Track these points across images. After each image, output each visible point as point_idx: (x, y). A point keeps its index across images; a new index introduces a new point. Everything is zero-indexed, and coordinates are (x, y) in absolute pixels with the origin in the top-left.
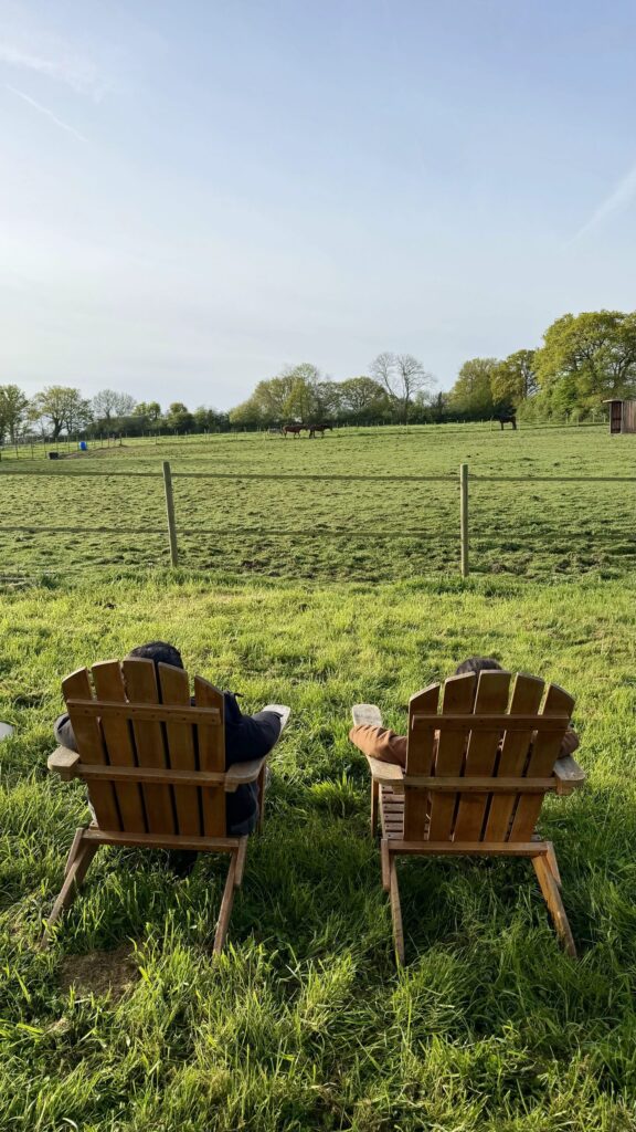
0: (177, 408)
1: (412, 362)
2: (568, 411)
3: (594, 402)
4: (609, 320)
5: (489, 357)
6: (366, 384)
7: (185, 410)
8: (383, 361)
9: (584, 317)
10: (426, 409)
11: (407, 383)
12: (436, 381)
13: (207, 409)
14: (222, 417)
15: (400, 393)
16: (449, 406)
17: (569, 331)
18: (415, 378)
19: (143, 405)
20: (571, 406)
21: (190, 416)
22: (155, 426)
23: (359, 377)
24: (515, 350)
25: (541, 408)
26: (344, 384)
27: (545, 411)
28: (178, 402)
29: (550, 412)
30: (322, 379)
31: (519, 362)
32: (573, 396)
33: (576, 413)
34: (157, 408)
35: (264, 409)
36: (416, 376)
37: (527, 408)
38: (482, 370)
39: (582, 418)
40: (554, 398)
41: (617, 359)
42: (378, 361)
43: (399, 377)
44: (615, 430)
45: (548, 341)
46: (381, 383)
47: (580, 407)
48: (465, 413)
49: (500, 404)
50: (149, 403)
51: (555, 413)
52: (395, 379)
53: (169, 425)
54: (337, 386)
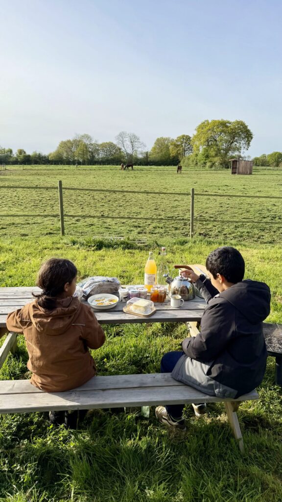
0: (21, 152)
1: (135, 137)
2: (205, 163)
3: (217, 160)
4: (224, 124)
5: (167, 137)
6: (111, 145)
7: (25, 153)
8: (122, 136)
9: (214, 122)
10: (141, 159)
11: (132, 146)
12: (145, 146)
13: (38, 153)
14: (45, 157)
15: (130, 151)
16: (152, 158)
17: (207, 128)
18: (136, 144)
19: (4, 149)
20: (207, 161)
21: (29, 156)
22: (11, 160)
23: (108, 142)
24: (180, 135)
25: (193, 161)
26: (101, 145)
27: (195, 162)
28: (21, 149)
29: (197, 163)
30: (93, 142)
31: (182, 140)
32: (207, 157)
33: (208, 164)
34: (11, 151)
35: (65, 155)
36: (137, 143)
37: (186, 161)
38: (164, 143)
39: (211, 167)
40: (199, 158)
41: (226, 141)
42: (120, 135)
43: (129, 143)
44: (234, 173)
45: (198, 131)
46: (120, 146)
47: (211, 162)
48: (158, 162)
49: (173, 159)
50: (7, 149)
51: (199, 164)
52: (127, 144)
53: (19, 160)
54: (98, 145)
